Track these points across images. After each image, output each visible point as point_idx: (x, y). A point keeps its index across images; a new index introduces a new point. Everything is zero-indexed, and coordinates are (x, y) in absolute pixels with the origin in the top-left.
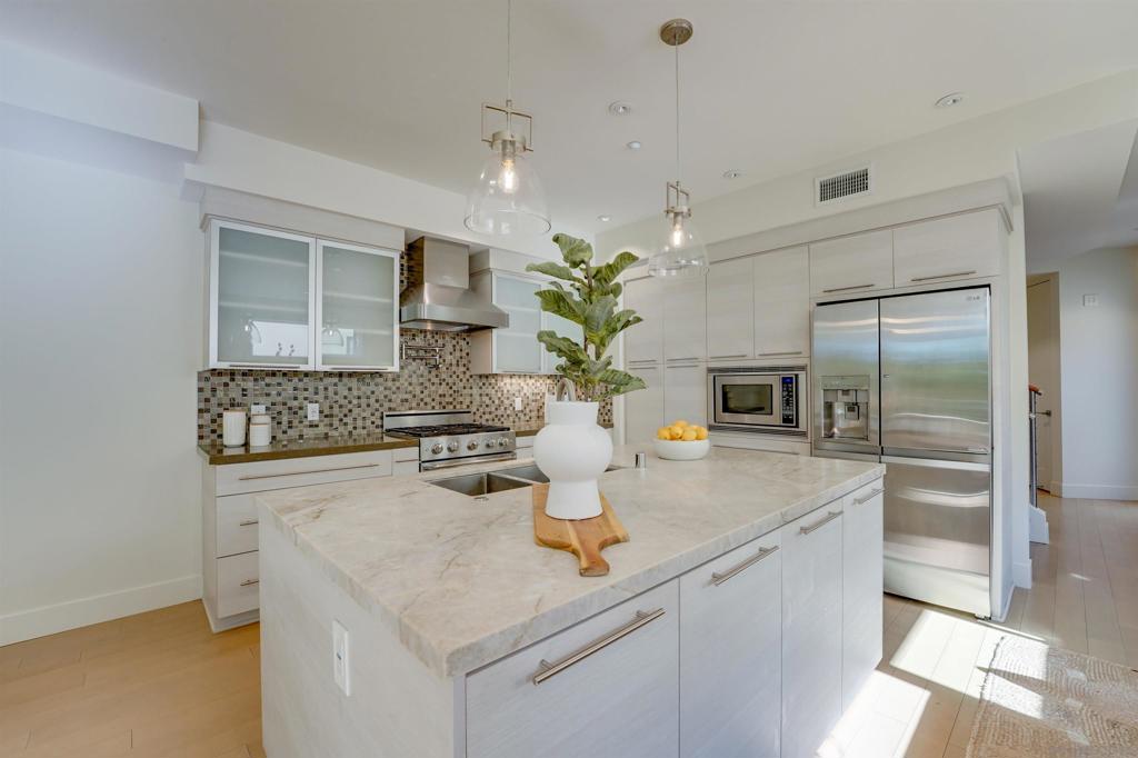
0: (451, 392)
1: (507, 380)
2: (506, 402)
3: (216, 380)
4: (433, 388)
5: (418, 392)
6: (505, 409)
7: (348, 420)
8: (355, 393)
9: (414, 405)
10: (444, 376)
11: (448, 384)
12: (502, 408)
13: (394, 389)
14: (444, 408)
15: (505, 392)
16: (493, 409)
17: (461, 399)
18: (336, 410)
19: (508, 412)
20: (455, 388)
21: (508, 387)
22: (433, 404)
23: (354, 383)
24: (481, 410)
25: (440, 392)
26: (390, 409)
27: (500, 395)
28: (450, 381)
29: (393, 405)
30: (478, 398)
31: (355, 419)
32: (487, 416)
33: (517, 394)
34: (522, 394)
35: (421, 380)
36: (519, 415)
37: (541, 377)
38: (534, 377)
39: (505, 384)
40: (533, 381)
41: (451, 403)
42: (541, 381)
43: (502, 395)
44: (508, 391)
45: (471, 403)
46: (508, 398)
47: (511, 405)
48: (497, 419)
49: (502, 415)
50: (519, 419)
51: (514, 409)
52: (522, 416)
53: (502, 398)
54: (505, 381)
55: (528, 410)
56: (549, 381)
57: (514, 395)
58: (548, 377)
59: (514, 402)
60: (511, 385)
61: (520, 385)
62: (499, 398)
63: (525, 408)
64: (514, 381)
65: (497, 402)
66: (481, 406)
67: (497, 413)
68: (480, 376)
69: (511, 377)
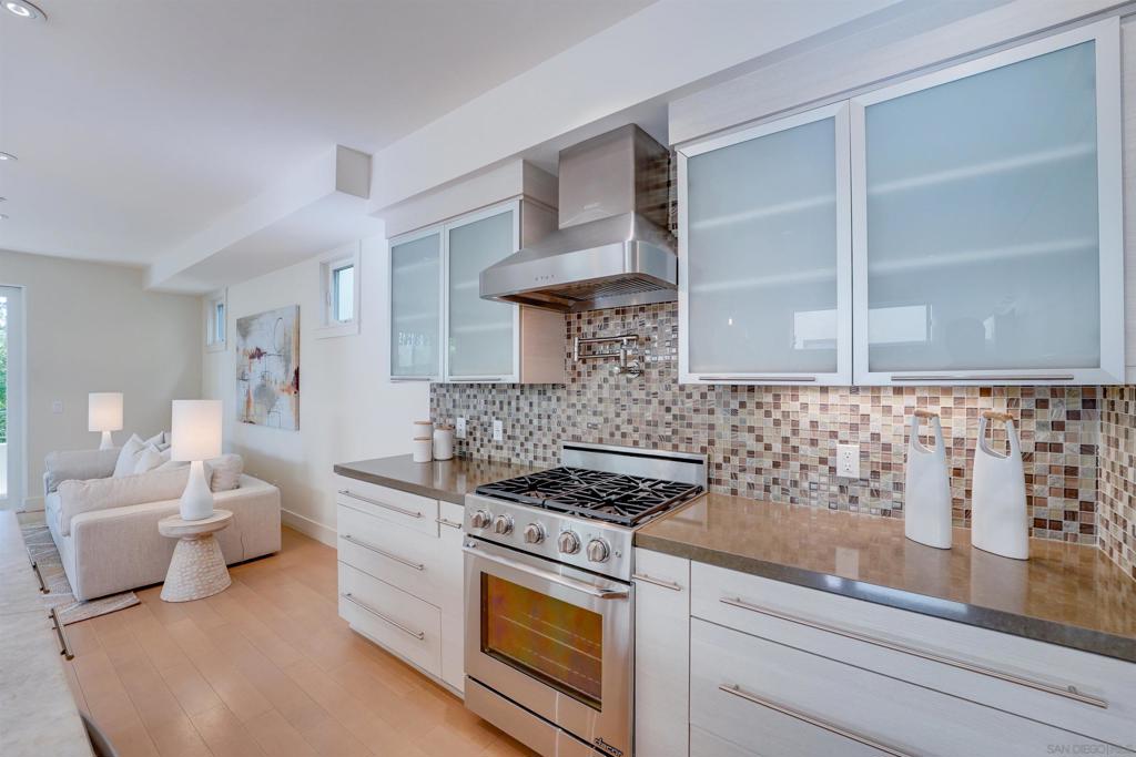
0: (669, 417)
1: (813, 401)
2: (805, 449)
4: (636, 409)
5: (612, 409)
6: (803, 467)
7: (529, 446)
9: (606, 436)
11: (661, 403)
12: (795, 465)
13: (579, 407)
14: (655, 446)
15: (804, 423)
16: (767, 463)
17: (689, 433)
18: (518, 431)
19: (813, 477)
20: (675, 410)
21: (814, 413)
22: (636, 436)
23: (534, 398)
24: (735, 460)
25: (649, 416)
26: (574, 438)
27: (786, 430)
28: (668, 397)
29: (578, 432)
30: (727, 433)
31: (535, 445)
32: (748, 478)
33: (844, 434)
34: (864, 435)
36: (853, 490)
37: (947, 391)
38: (912, 390)
39: (805, 406)
40: (910, 400)
41: (668, 439)
42: (947, 401)
43: (795, 432)
44: (814, 424)
45: (711, 443)
46: (814, 442)
47: (823, 461)
48: (776, 490)
49: (795, 483)
50: (854, 500)
51: (833, 470)
52: (864, 497)
53: (794, 441)
54: (804, 398)
55: (886, 480)
56: (983, 403)
57: (834, 435)
58: (985, 392)
59: (833, 452)
60: (824, 408)
61: (855, 408)
62: (786, 440)
63: (875, 474)
64: (832, 398)
65: (777, 447)
66: (734, 452)
67: (780, 473)
68: (735, 388)
69: (824, 390)
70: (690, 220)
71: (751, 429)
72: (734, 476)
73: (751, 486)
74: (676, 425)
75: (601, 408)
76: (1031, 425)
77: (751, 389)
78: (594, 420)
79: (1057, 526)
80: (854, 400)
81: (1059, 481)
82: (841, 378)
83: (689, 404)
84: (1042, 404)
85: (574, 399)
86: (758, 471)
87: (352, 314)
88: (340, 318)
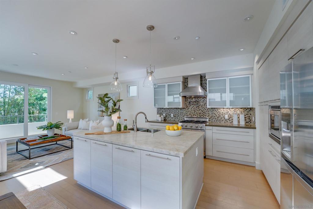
2: (221, 116)
3: (159, 109)
4: (197, 111)
5: (193, 112)
6: (221, 118)
8: (180, 112)
9: (192, 115)
10: (200, 108)
12: (220, 118)
14: (200, 116)
15: (221, 112)
16: (216, 118)
17: (205, 114)
18: (176, 115)
19: (222, 119)
20: (203, 111)
21: (222, 111)
22: (197, 115)
23: (179, 110)
24: (212, 118)
25: (199, 112)
26: (187, 116)
27: (219, 113)
30: (211, 114)
33: (226, 114)
34: (228, 114)
35: (194, 109)
36: (227, 120)
37: (237, 108)
39: (221, 110)
40: (233, 109)
41: (202, 115)
42: (237, 110)
43: (220, 114)
44: (222, 113)
45: (209, 116)
46: (222, 115)
47: (224, 117)
48: (218, 121)
49: (220, 120)
50: (227, 121)
51: (225, 118)
52: (228, 121)
53: (220, 115)
54: (221, 109)
56: (241, 110)
57: (225, 114)
58: (241, 108)
59: (225, 116)
61: (227, 111)
62: (219, 115)
63: (230, 118)
64: (225, 109)
65: (218, 116)
66: (212, 117)
67: (218, 119)
68: (212, 108)
69: (224, 108)
70: (209, 87)
71: (214, 114)
72: (212, 120)
73: (214, 121)
74: (204, 113)
75: (191, 111)
76: (245, 112)
77: (214, 108)
78: (190, 113)
79: (248, 122)
81: (248, 118)
82: (227, 107)
83: (206, 110)
84: (247, 110)
85: (187, 110)
86: (215, 119)
87: (136, 95)
88: (130, 96)
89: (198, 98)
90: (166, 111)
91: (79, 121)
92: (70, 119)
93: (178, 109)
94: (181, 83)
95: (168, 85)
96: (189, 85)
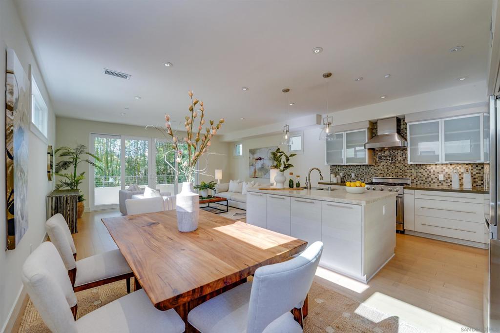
0: (401, 171)
1: (434, 167)
2: (432, 176)
3: (333, 167)
4: (393, 169)
5: (386, 170)
6: (432, 179)
8: (365, 171)
9: (385, 175)
10: (397, 165)
11: (399, 168)
12: (430, 179)
13: (377, 170)
14: (398, 177)
15: (432, 171)
16: (424, 179)
17: (406, 174)
18: (359, 176)
19: (434, 181)
20: (403, 170)
21: (434, 169)
22: (393, 175)
23: (364, 168)
24: (417, 179)
25: (396, 171)
26: (376, 176)
27: (428, 172)
30: (415, 174)
31: (365, 178)
32: (420, 181)
33: (440, 173)
34: (444, 173)
35: (388, 167)
36: (442, 182)
37: (460, 164)
38: (454, 164)
39: (432, 168)
40: (453, 166)
41: (401, 175)
42: (460, 166)
43: (430, 173)
44: (434, 171)
45: (411, 175)
46: (434, 174)
47: (436, 178)
48: (426, 183)
49: (430, 182)
50: (442, 184)
51: (438, 179)
52: (444, 183)
53: (430, 174)
54: (432, 166)
55: (449, 180)
56: (467, 166)
57: (438, 173)
58: (467, 164)
59: (438, 176)
60: (436, 168)
61: (442, 168)
62: (428, 174)
63: (447, 180)
64: (438, 166)
65: (426, 176)
66: (417, 177)
67: (427, 180)
68: (417, 165)
69: (436, 165)
70: (410, 135)
71: (420, 173)
72: (417, 182)
73: (420, 183)
74: (403, 172)
75: (383, 169)
76: (475, 170)
77: (420, 165)
78: (381, 172)
79: (480, 186)
80: (442, 166)
81: (480, 178)
82: (440, 162)
83: (406, 168)
84: (477, 166)
85: (376, 168)
86: (422, 180)
87: (300, 149)
88: (292, 150)
89: (394, 151)
90: (344, 170)
91: (229, 182)
92: (219, 180)
93: (362, 167)
94: (366, 130)
95: (347, 133)
96: (379, 133)
